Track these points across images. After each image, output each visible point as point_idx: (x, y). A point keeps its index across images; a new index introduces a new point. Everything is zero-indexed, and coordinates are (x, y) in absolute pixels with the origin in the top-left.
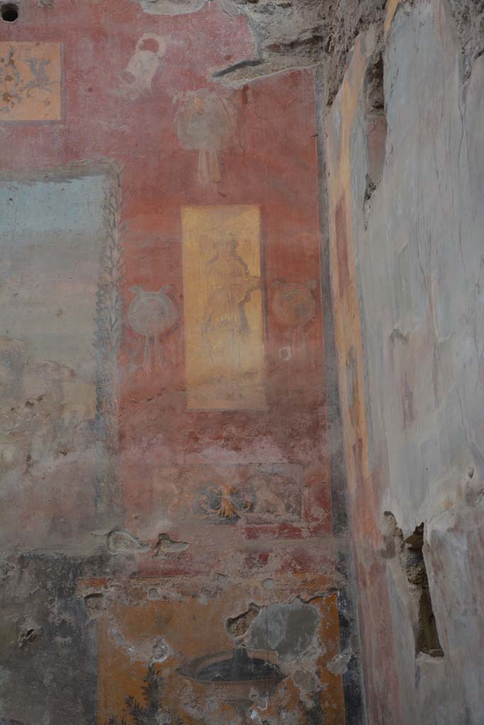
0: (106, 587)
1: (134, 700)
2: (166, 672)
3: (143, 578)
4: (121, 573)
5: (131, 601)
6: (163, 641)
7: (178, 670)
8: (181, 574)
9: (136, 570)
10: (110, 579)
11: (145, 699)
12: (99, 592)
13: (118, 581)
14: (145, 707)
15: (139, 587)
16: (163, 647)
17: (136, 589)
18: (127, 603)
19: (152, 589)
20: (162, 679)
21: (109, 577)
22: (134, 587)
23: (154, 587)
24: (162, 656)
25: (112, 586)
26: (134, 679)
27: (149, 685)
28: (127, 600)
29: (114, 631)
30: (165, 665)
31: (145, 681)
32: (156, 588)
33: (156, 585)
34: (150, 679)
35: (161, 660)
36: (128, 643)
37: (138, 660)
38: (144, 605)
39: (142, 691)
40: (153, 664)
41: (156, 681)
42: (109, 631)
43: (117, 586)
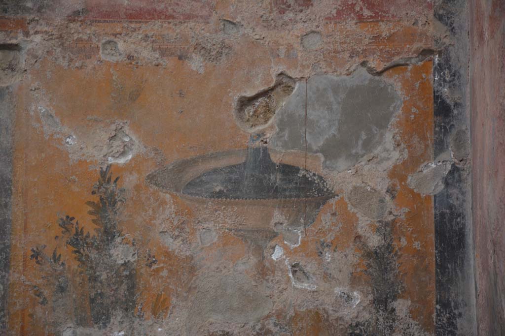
0: (27, 34)
1: (74, 222)
2: (130, 181)
3: (92, 22)
4: (53, 10)
5: (71, 60)
6: (127, 129)
7: (151, 178)
8: (159, 18)
9: (79, 7)
10: (32, 20)
11: (94, 221)
12: (14, 41)
13: (48, 24)
14: (93, 233)
15: (85, 37)
16: (127, 139)
17: (80, 40)
18: (64, 63)
19: (109, 42)
20: (122, 191)
21: (32, 16)
22: (76, 36)
23: (112, 38)
24: (123, 154)
25: (36, 33)
26: (75, 189)
27: (101, 199)
28: (64, 57)
29: (42, 108)
30: (128, 168)
31: (93, 193)
32: (116, 40)
33: (115, 35)
34: (102, 190)
35: (122, 161)
36: (66, 130)
37: (83, 158)
38: (94, 68)
39: (90, 208)
40: (109, 166)
41: (113, 194)
42: (33, 108)
43: (46, 32)
